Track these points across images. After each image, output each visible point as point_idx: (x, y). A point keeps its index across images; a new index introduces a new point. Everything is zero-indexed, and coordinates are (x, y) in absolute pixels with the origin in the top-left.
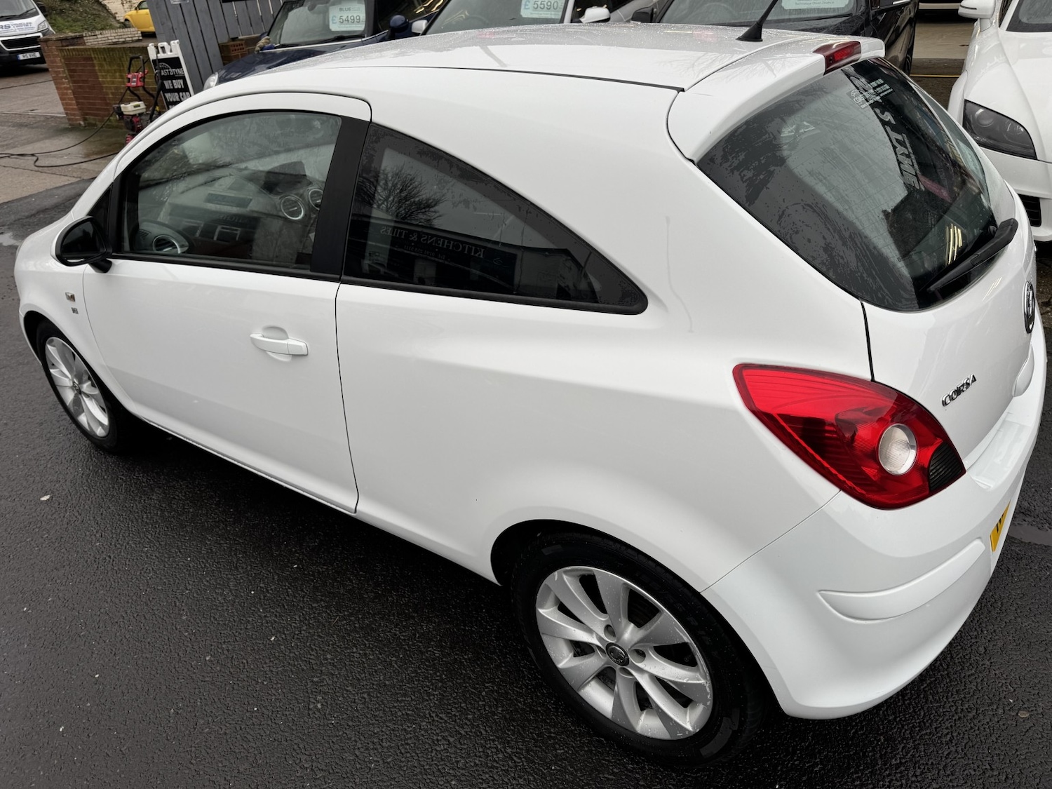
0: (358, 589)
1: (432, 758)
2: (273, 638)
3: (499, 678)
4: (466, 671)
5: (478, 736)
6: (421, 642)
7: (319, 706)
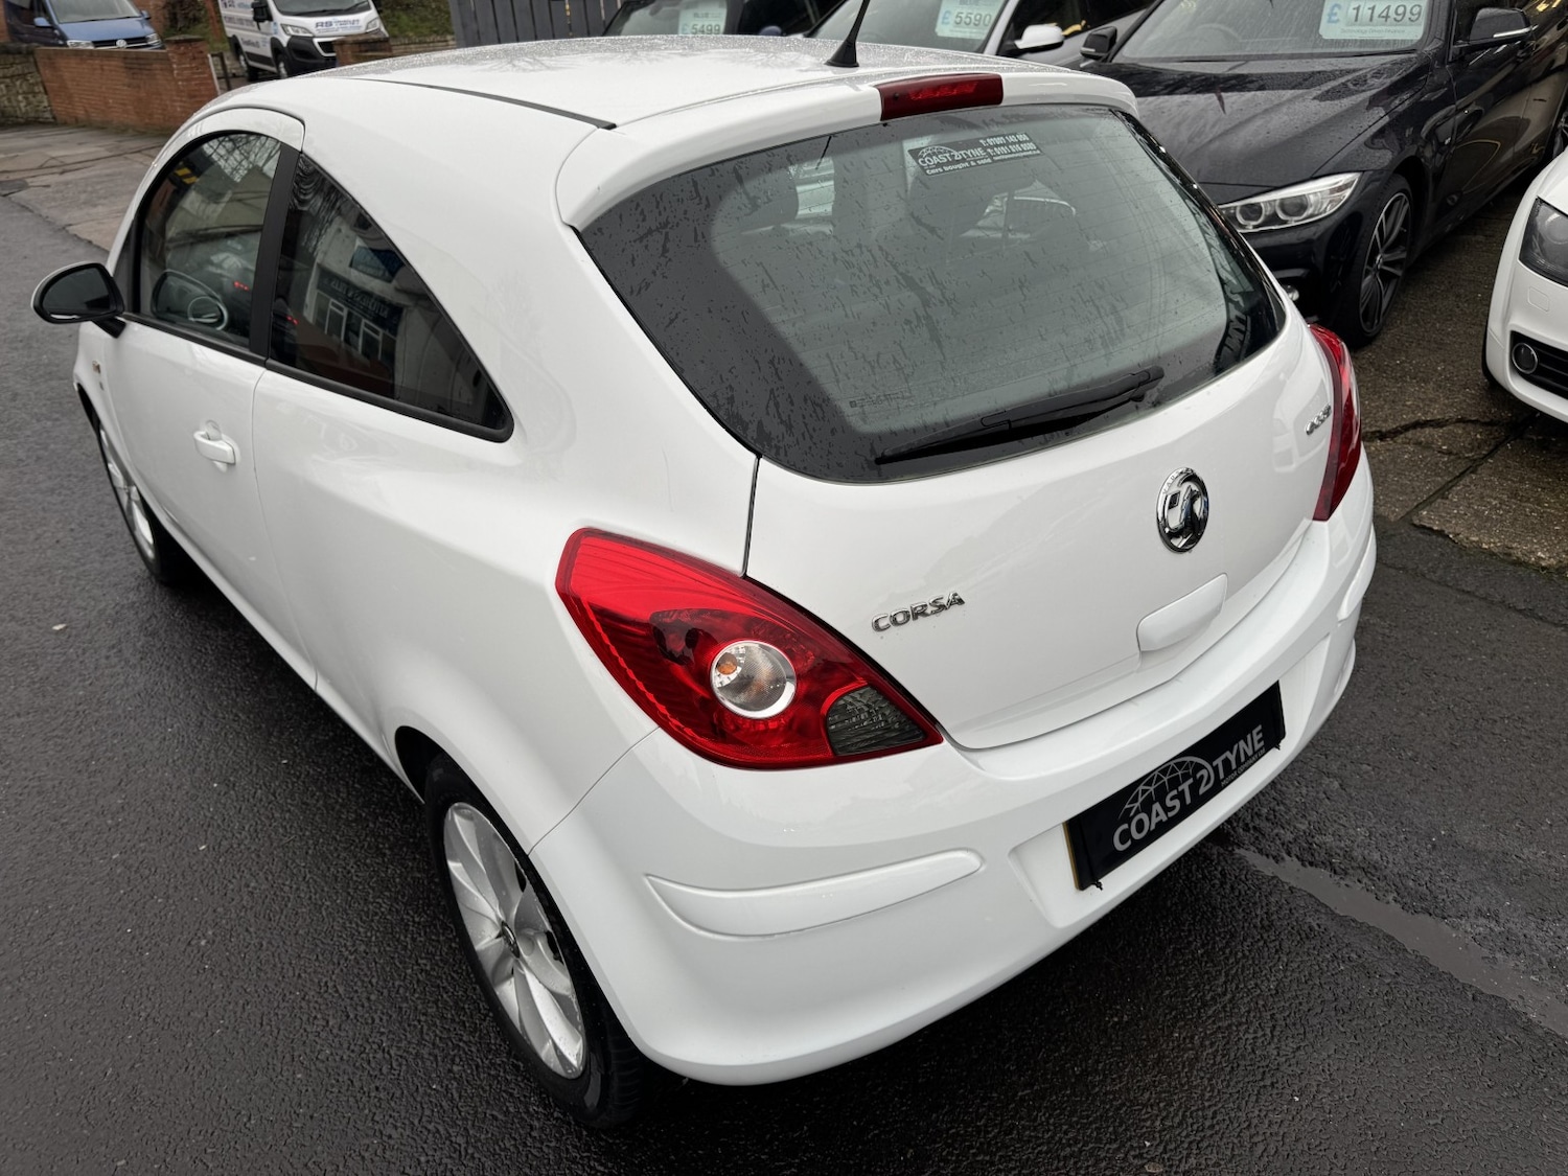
0: (341, 805)
1: (293, 1040)
2: (203, 847)
3: (441, 955)
4: (406, 937)
5: (367, 1023)
6: (373, 890)
7: (203, 943)
